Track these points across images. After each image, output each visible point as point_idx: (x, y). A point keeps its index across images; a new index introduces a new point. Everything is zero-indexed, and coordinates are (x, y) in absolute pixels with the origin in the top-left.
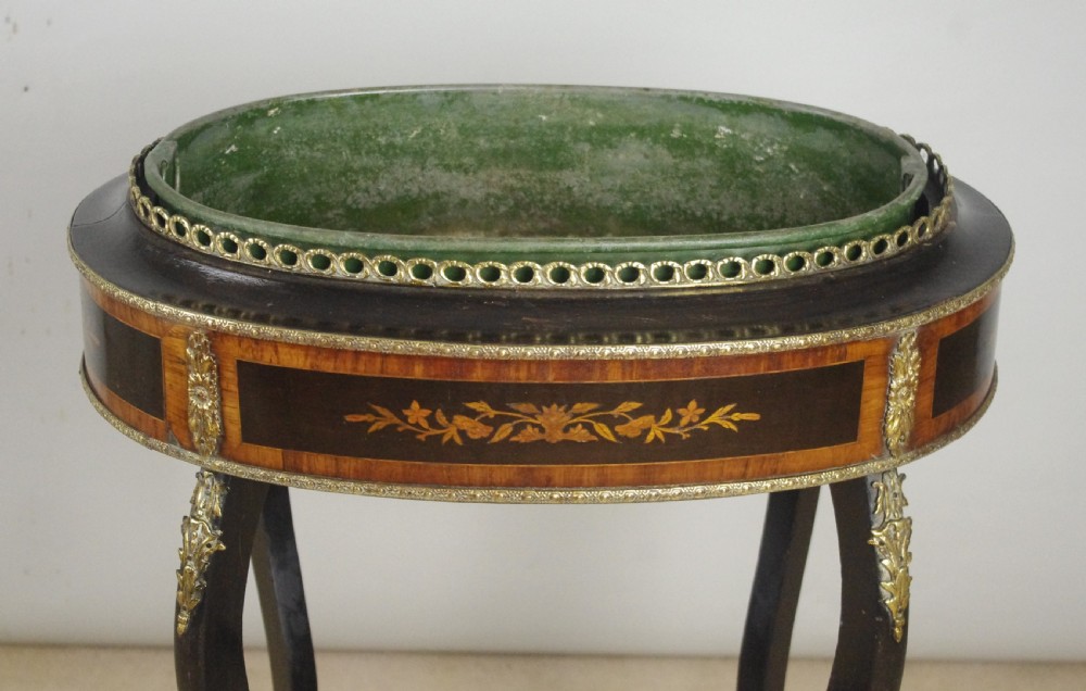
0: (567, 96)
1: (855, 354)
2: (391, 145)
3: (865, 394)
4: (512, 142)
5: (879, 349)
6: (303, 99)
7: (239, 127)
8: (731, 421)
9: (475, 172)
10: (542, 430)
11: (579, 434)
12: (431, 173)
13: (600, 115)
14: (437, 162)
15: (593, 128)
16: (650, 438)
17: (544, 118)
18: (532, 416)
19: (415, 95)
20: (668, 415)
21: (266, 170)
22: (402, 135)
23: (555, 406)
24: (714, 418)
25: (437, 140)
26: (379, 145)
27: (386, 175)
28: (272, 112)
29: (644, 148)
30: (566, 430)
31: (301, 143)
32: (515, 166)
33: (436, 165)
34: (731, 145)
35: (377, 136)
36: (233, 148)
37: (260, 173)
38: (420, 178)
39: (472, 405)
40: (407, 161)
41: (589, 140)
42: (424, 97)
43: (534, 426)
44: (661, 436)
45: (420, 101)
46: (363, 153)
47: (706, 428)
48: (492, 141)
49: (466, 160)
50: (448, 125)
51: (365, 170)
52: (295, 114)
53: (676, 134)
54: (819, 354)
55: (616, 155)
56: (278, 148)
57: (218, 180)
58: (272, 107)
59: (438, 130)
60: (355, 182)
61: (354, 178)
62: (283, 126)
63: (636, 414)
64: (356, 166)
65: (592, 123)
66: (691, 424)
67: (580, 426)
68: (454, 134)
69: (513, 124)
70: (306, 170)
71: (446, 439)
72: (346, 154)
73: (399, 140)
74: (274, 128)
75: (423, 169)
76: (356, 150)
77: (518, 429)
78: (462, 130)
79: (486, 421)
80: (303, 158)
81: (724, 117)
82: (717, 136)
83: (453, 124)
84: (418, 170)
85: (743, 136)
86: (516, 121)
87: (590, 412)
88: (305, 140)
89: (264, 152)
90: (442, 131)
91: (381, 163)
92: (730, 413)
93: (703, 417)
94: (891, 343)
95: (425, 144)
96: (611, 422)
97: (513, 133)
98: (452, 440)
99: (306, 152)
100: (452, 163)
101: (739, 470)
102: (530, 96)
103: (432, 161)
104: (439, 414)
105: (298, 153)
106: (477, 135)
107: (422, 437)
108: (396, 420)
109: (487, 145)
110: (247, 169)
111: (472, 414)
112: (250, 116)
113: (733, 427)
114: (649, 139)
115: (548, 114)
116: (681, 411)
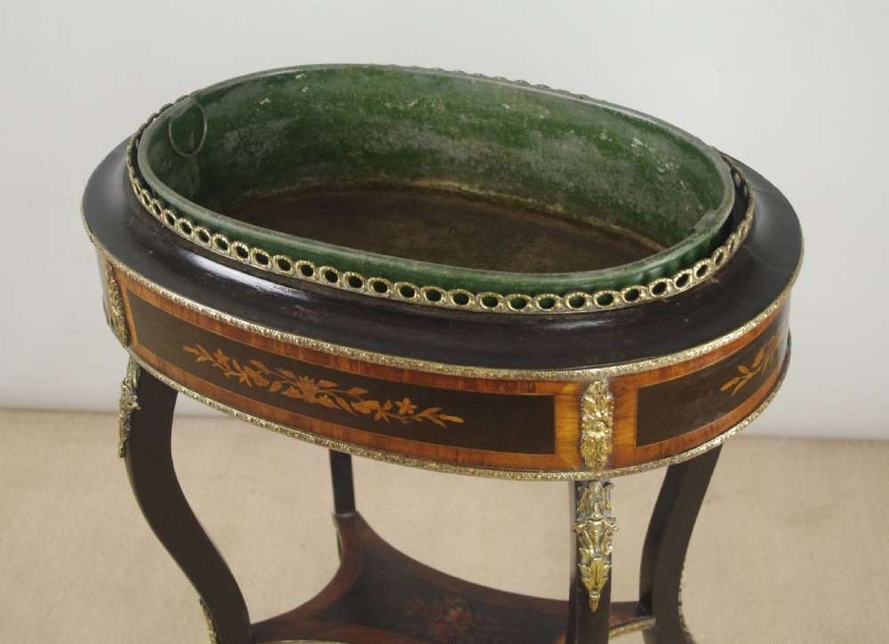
1: (543, 390)
2: (396, 110)
3: (558, 422)
4: (485, 120)
5: (569, 388)
6: (324, 69)
7: (271, 86)
8: (440, 419)
9: (459, 140)
10: (301, 392)
11: (325, 401)
12: (427, 135)
13: (547, 112)
14: (430, 127)
15: (542, 120)
16: (378, 417)
17: (507, 107)
18: (293, 380)
19: (411, 75)
20: (388, 405)
21: (297, 117)
22: (404, 103)
23: (306, 378)
24: (426, 413)
25: (430, 111)
26: (386, 108)
27: (393, 131)
28: (298, 77)
29: (581, 143)
30: (317, 396)
31: (326, 100)
32: (488, 140)
33: (431, 130)
34: (642, 155)
35: (385, 102)
36: (267, 100)
37: (292, 120)
38: (419, 138)
39: (254, 362)
40: (408, 123)
41: (541, 129)
42: (417, 78)
43: (296, 388)
44: (386, 418)
45: (415, 80)
46: (375, 112)
47: (420, 420)
48: (470, 118)
49: (453, 129)
50: (437, 100)
51: (378, 125)
52: (320, 79)
53: (604, 137)
54: (510, 385)
55: (561, 145)
56: (307, 102)
57: (253, 123)
58: (299, 72)
59: (430, 104)
60: (370, 133)
61: (369, 130)
62: (310, 87)
63: (365, 397)
64: (370, 121)
65: (542, 117)
66: (407, 414)
67: (326, 396)
68: (442, 108)
69: (485, 108)
70: (331, 120)
71: (242, 380)
72: (362, 111)
73: (401, 107)
74: (302, 88)
75: (420, 130)
76: (369, 111)
77: (286, 387)
78: (448, 106)
79: (263, 374)
80: (328, 111)
81: (637, 132)
82: (633, 145)
83: (441, 101)
84: (417, 131)
85: (650, 150)
86: (487, 106)
87: (332, 388)
88: (328, 98)
89: (295, 105)
90: (434, 105)
91: (389, 122)
92: (438, 413)
93: (417, 412)
94: (584, 387)
95: (422, 112)
96: (349, 399)
97: (485, 114)
98: (245, 382)
99: (330, 107)
100: (442, 129)
101: (451, 456)
102: (496, 88)
103: (427, 126)
104: (235, 362)
105: (324, 107)
106: (459, 112)
107: (228, 375)
108: (211, 359)
109: (467, 120)
110: (281, 116)
111: (255, 368)
112: (279, 78)
113: (442, 424)
114: (584, 137)
115: (509, 104)
116: (399, 403)
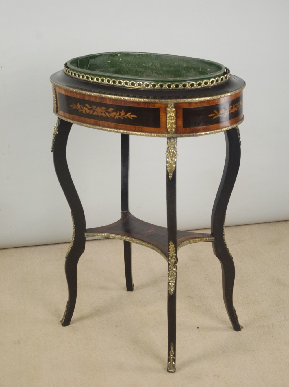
0: (180, 59)
1: (157, 106)
2: (146, 67)
3: (161, 117)
4: (170, 69)
5: (163, 106)
6: (126, 53)
7: (111, 57)
8: (131, 117)
9: (163, 75)
10: (97, 113)
11: (103, 114)
12: (154, 74)
13: (186, 64)
14: (155, 72)
15: (185, 67)
16: (116, 118)
18: (95, 109)
19: (150, 55)
20: (118, 113)
21: (118, 68)
22: (148, 64)
23: (99, 107)
24: (128, 115)
25: (155, 66)
26: (143, 66)
27: (145, 74)
28: (119, 55)
29: (195, 73)
31: (126, 63)
32: (171, 75)
33: (155, 73)
35: (143, 64)
36: (109, 61)
37: (116, 68)
38: (152, 75)
39: (86, 105)
40: (149, 71)
41: (185, 70)
42: (152, 56)
43: (96, 111)
44: (118, 118)
45: (151, 57)
46: (140, 67)
47: (126, 117)
48: (166, 68)
49: (162, 72)
51: (141, 72)
52: (125, 56)
53: (200, 70)
54: (148, 104)
55: (190, 74)
56: (121, 63)
57: (105, 68)
58: (119, 54)
59: (155, 64)
60: (139, 74)
61: (138, 73)
62: (122, 59)
63: (113, 111)
64: (139, 70)
65: (185, 66)
66: (123, 116)
67: (103, 113)
68: (159, 65)
69: (170, 64)
70: (128, 70)
72: (136, 67)
73: (147, 66)
74: (120, 59)
75: (153, 73)
76: (139, 67)
77: (94, 111)
78: (160, 64)
79: (88, 109)
80: (127, 67)
81: (208, 66)
83: (158, 63)
84: (152, 73)
86: (171, 63)
87: (105, 110)
88: (127, 62)
89: (117, 64)
90: (156, 65)
91: (144, 70)
92: (131, 115)
93: (125, 114)
94: (166, 106)
95: (153, 67)
96: (109, 113)
97: (170, 67)
98: (84, 113)
99: (128, 65)
100: (159, 72)
101: (134, 129)
102: (173, 58)
103: (155, 71)
104: (82, 106)
105: (126, 66)
106: (163, 66)
107: (80, 111)
108: (76, 107)
109: (165, 69)
110: (113, 67)
111: (86, 107)
112: (113, 55)
113: (131, 118)
114: (196, 71)
115: (176, 62)
116: (121, 112)
